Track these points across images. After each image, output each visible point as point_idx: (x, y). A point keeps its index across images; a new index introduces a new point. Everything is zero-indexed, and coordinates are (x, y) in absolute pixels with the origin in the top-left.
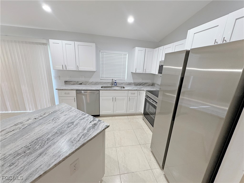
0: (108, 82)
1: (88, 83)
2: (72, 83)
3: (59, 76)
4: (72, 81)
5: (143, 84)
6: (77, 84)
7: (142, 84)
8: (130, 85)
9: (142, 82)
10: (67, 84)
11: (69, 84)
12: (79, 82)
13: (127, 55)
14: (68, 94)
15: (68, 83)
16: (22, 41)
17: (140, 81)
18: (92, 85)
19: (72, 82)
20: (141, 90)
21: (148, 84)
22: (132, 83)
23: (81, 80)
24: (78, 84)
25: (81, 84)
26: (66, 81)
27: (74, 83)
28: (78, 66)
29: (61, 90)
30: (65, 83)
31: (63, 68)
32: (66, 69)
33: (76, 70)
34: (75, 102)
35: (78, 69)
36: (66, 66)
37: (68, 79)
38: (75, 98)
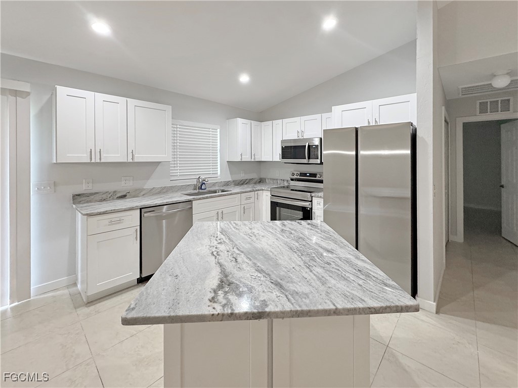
0: (189, 185)
1: (142, 193)
2: (98, 197)
3: (55, 182)
4: (97, 193)
5: (247, 181)
6: (113, 199)
7: (245, 183)
8: (228, 185)
9: (245, 178)
10: (80, 202)
11: (87, 202)
12: (119, 192)
13: (218, 130)
14: (119, 223)
15: (84, 199)
17: (242, 176)
18: (153, 195)
19: (97, 195)
20: (258, 190)
21: (254, 181)
22: (230, 181)
23: (123, 186)
24: (115, 197)
25: (124, 197)
26: (79, 195)
27: (104, 196)
28: (132, 152)
29: (100, 214)
30: (73, 199)
31: (91, 159)
32: (99, 161)
33: (126, 161)
34: (137, 240)
35: (132, 159)
36: (100, 152)
37: (83, 188)
38: (136, 231)
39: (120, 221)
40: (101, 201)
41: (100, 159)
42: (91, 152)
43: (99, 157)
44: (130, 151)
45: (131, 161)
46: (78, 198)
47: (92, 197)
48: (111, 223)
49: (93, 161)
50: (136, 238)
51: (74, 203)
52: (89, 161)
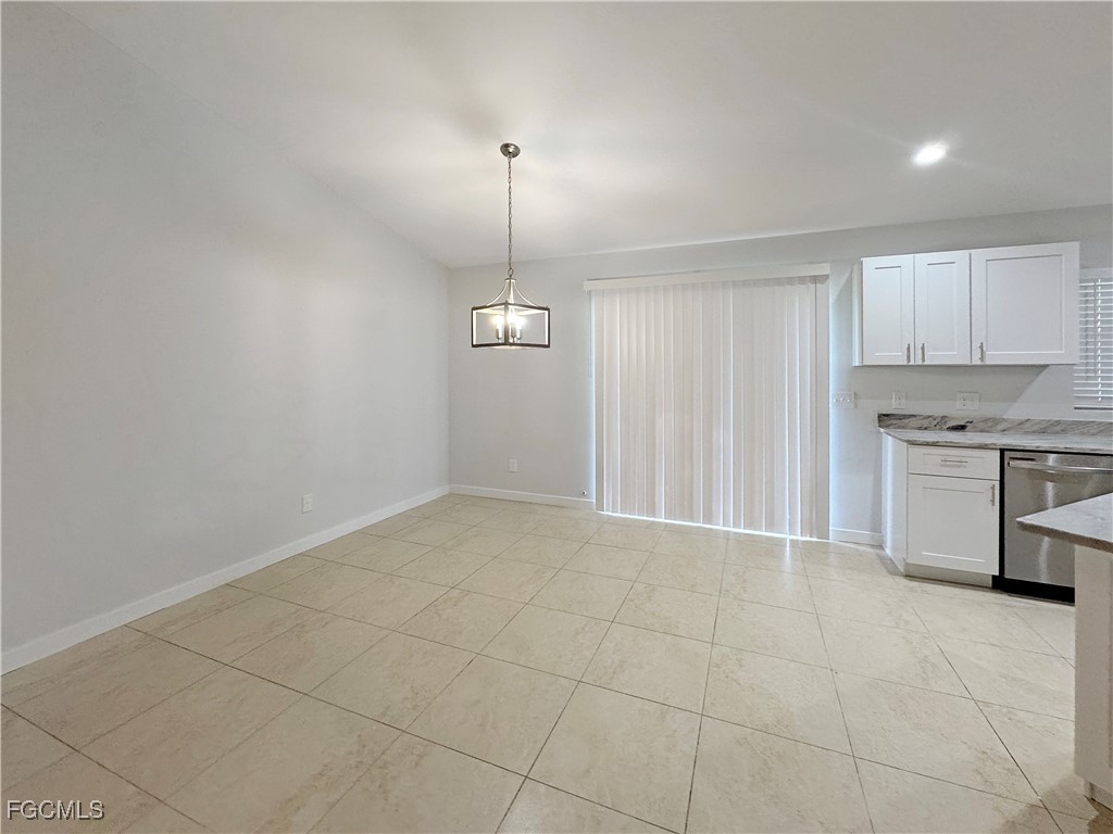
1: (1000, 427)
2: (915, 422)
3: (855, 394)
4: (914, 416)
6: (941, 429)
10: (888, 426)
11: (899, 427)
12: (953, 418)
14: (960, 466)
15: (894, 422)
16: (733, 282)
18: (1026, 433)
19: (914, 419)
23: (960, 408)
24: (945, 427)
25: (962, 428)
26: (887, 416)
27: (925, 423)
28: (981, 347)
29: (927, 444)
30: (879, 421)
31: (909, 360)
32: (920, 363)
33: (968, 363)
34: (993, 505)
35: (982, 359)
36: (923, 348)
37: (892, 406)
38: (993, 488)
39: (961, 463)
40: (920, 428)
41: (924, 360)
42: (909, 348)
43: (920, 357)
44: (976, 345)
45: (979, 363)
46: (885, 419)
47: (906, 421)
48: (945, 462)
49: (912, 363)
50: (993, 501)
51: (880, 426)
52: (906, 363)
